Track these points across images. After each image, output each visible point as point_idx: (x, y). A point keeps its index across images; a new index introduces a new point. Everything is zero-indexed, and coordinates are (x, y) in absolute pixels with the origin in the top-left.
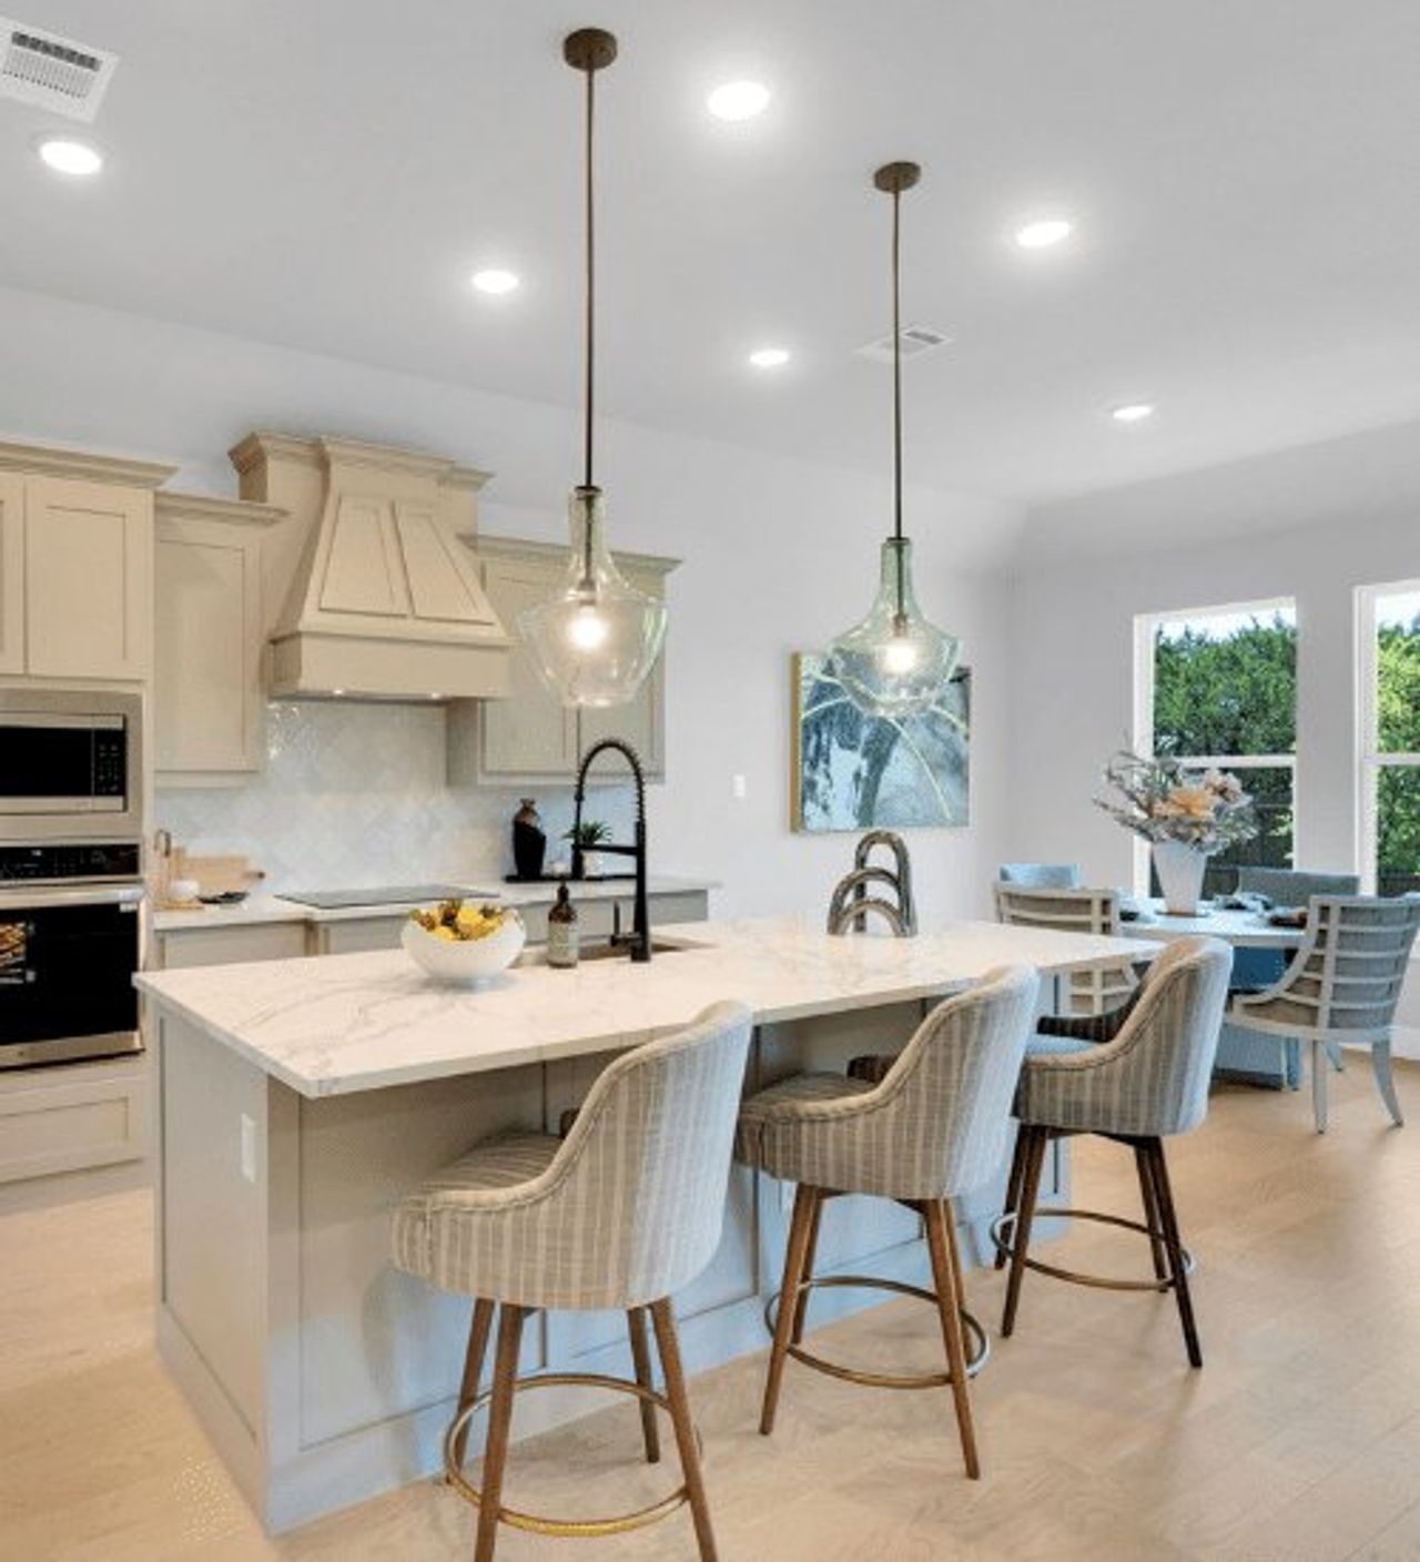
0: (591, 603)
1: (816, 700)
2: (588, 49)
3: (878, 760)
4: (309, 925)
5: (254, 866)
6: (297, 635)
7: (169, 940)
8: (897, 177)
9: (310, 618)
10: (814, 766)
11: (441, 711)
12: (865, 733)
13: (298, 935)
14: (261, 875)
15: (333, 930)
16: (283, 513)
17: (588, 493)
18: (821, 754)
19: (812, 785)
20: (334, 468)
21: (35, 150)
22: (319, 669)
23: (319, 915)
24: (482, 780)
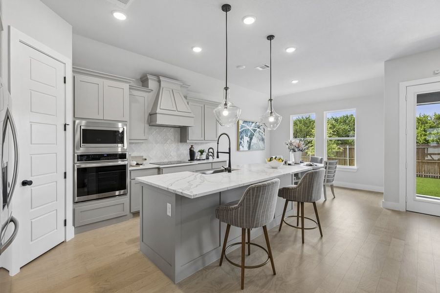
0: (226, 108)
1: (242, 128)
2: (226, 8)
3: (251, 139)
4: (159, 168)
5: (144, 158)
6: (156, 113)
7: (132, 172)
8: (271, 37)
9: (158, 111)
10: (241, 139)
11: (179, 129)
12: (249, 134)
13: (157, 170)
14: (146, 159)
15: (164, 169)
16: (152, 90)
17: (226, 89)
18: (242, 138)
19: (241, 143)
20: (162, 82)
21: (112, 14)
22: (160, 120)
23: (161, 166)
24: (188, 141)
